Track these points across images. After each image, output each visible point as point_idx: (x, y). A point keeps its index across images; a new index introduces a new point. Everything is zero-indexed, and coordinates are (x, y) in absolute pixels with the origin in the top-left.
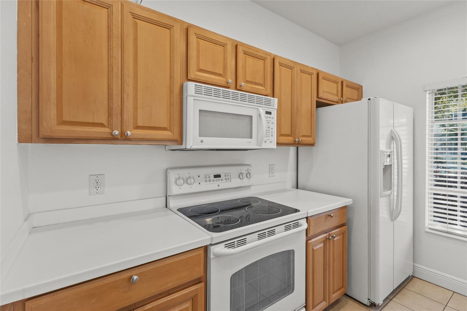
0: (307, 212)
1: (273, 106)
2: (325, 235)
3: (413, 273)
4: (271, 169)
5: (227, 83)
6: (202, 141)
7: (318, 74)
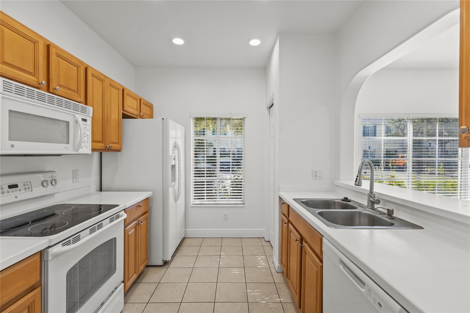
0: (125, 205)
1: (89, 114)
2: (135, 222)
3: (185, 235)
4: (75, 175)
5: (39, 83)
6: (12, 146)
7: (123, 90)
